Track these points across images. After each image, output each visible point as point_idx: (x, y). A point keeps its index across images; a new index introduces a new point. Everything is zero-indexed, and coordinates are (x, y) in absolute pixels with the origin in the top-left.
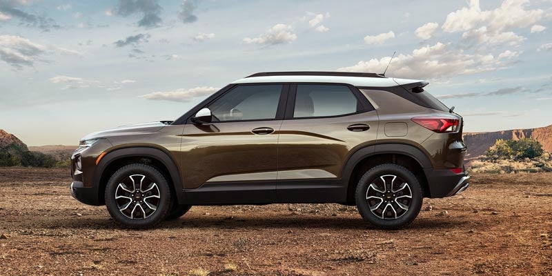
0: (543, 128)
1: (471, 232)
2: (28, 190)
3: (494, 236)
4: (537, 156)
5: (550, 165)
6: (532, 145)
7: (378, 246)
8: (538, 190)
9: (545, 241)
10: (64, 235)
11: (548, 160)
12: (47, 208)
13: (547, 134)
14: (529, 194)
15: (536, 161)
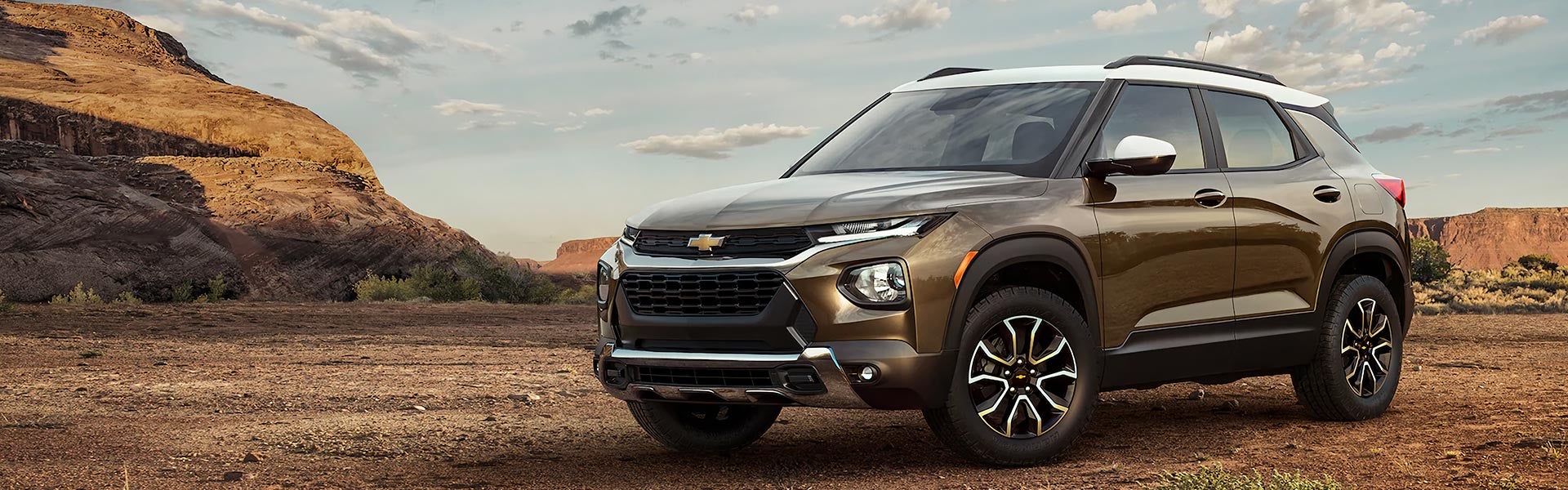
0: (1467, 216)
1: (1291, 447)
2: (305, 354)
3: (1343, 457)
4: (1438, 278)
5: (1466, 298)
6: (1426, 255)
7: (1085, 479)
8: (1440, 353)
9: (1454, 468)
10: (385, 454)
11: (1463, 287)
12: (349, 395)
13: (1476, 230)
14: (1421, 363)
15: (1435, 288)
